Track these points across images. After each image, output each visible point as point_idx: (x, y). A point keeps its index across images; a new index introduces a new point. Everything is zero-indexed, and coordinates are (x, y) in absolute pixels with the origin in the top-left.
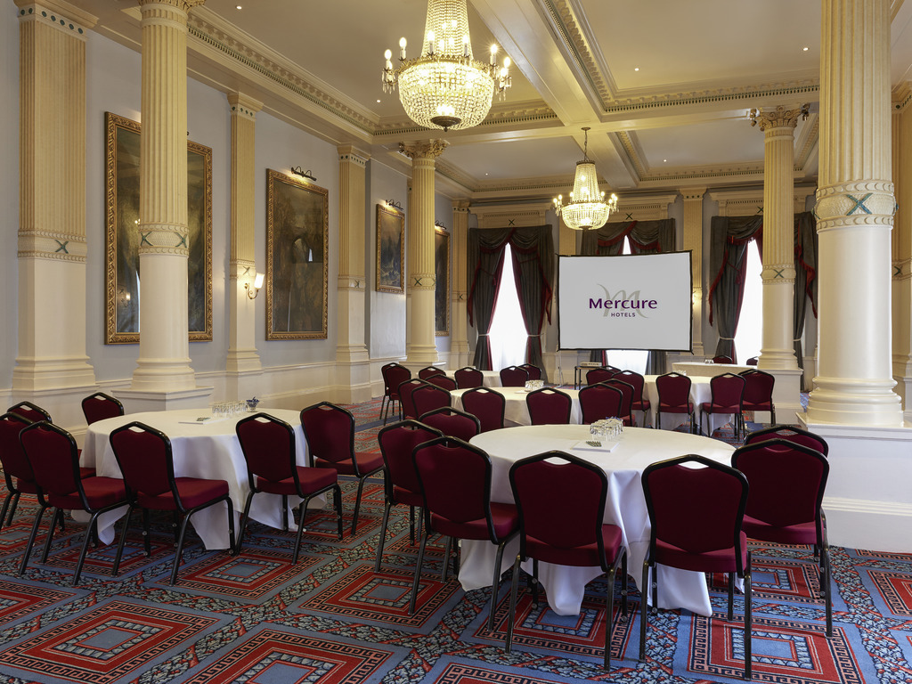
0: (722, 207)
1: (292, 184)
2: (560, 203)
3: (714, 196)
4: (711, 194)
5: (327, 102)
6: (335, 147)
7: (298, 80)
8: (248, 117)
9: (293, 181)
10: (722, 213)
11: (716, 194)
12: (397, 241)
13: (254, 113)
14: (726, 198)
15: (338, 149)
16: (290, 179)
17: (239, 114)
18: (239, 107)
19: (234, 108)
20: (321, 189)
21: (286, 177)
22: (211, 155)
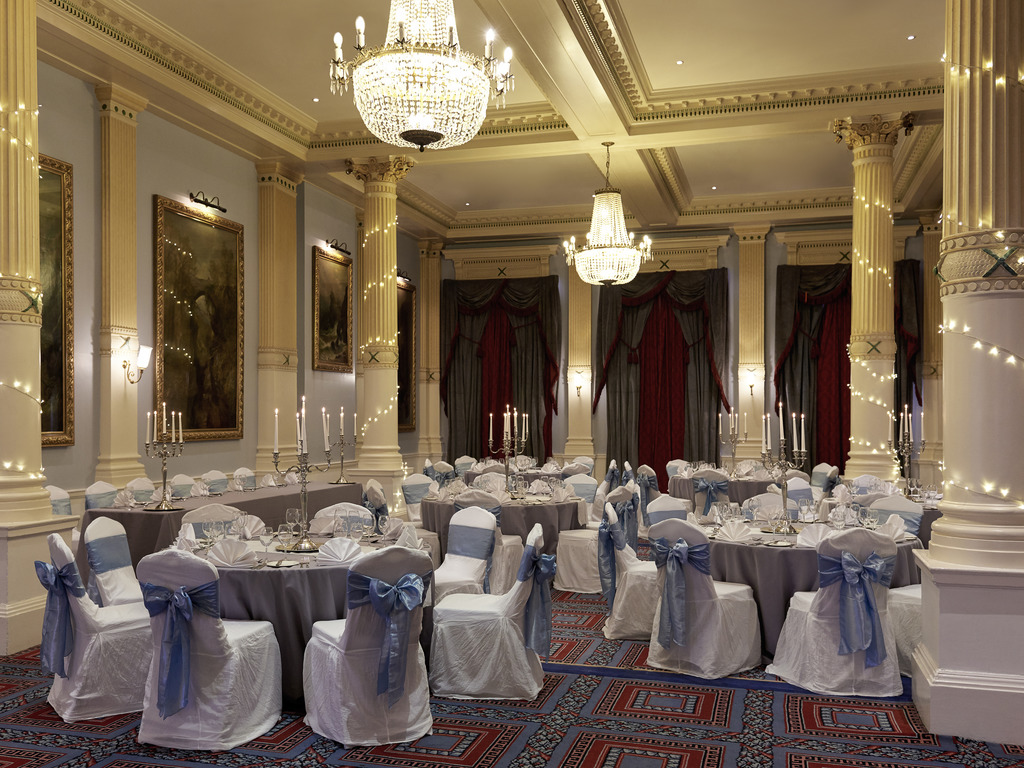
0: (791, 253)
1: (190, 216)
2: (573, 247)
3: (780, 237)
4: (776, 234)
5: (242, 99)
6: (252, 165)
7: (199, 68)
8: (125, 119)
9: (193, 213)
10: (791, 260)
11: (783, 234)
12: (342, 299)
13: (134, 114)
14: (797, 240)
15: (257, 166)
16: (188, 211)
17: (113, 114)
18: (112, 104)
19: (104, 107)
20: (233, 225)
21: (182, 208)
22: (70, 174)
